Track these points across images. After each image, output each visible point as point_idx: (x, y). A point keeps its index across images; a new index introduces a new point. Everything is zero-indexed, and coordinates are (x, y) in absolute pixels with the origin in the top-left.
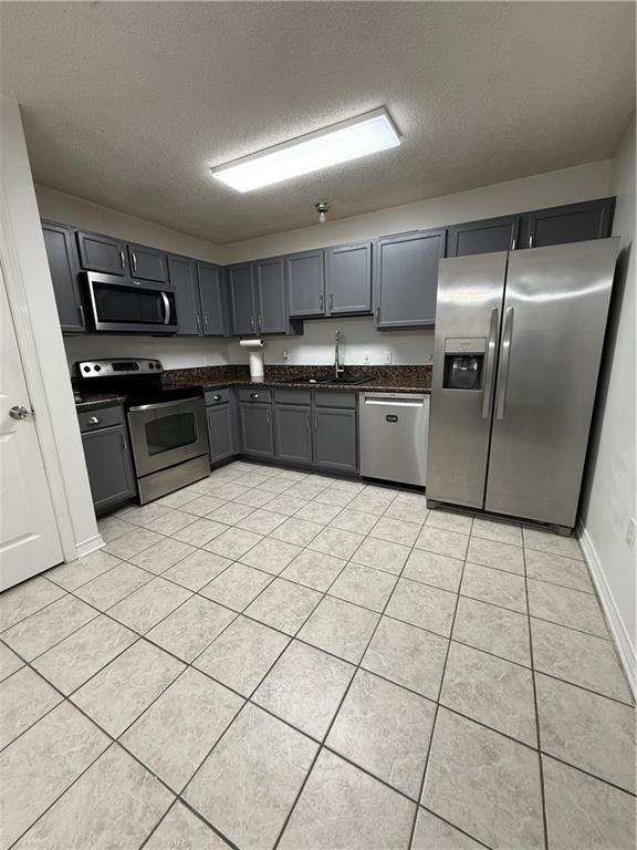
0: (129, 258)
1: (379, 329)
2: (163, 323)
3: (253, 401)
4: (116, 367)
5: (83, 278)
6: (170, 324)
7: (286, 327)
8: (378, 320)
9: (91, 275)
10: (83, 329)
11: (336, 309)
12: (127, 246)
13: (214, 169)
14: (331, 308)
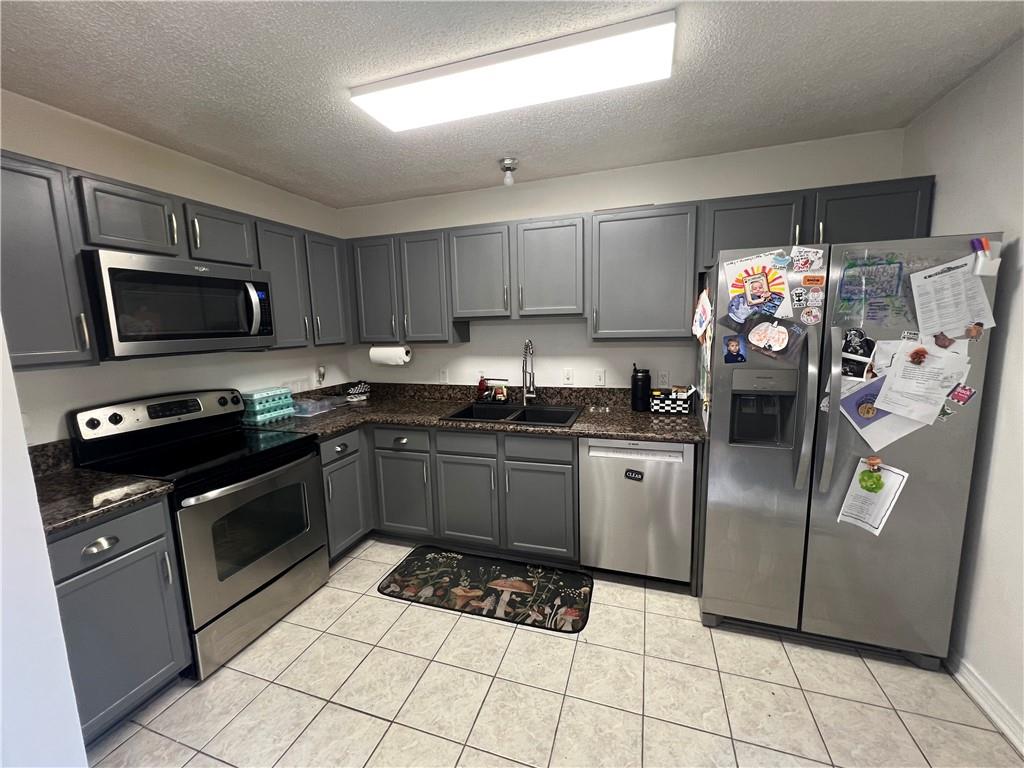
0: (187, 227)
1: (596, 340)
2: (247, 334)
3: (401, 449)
4: (153, 413)
5: (89, 263)
6: (260, 333)
7: (448, 332)
8: (596, 328)
9: (104, 255)
10: (86, 356)
11: (529, 310)
12: (185, 207)
13: (354, 90)
14: (521, 307)
